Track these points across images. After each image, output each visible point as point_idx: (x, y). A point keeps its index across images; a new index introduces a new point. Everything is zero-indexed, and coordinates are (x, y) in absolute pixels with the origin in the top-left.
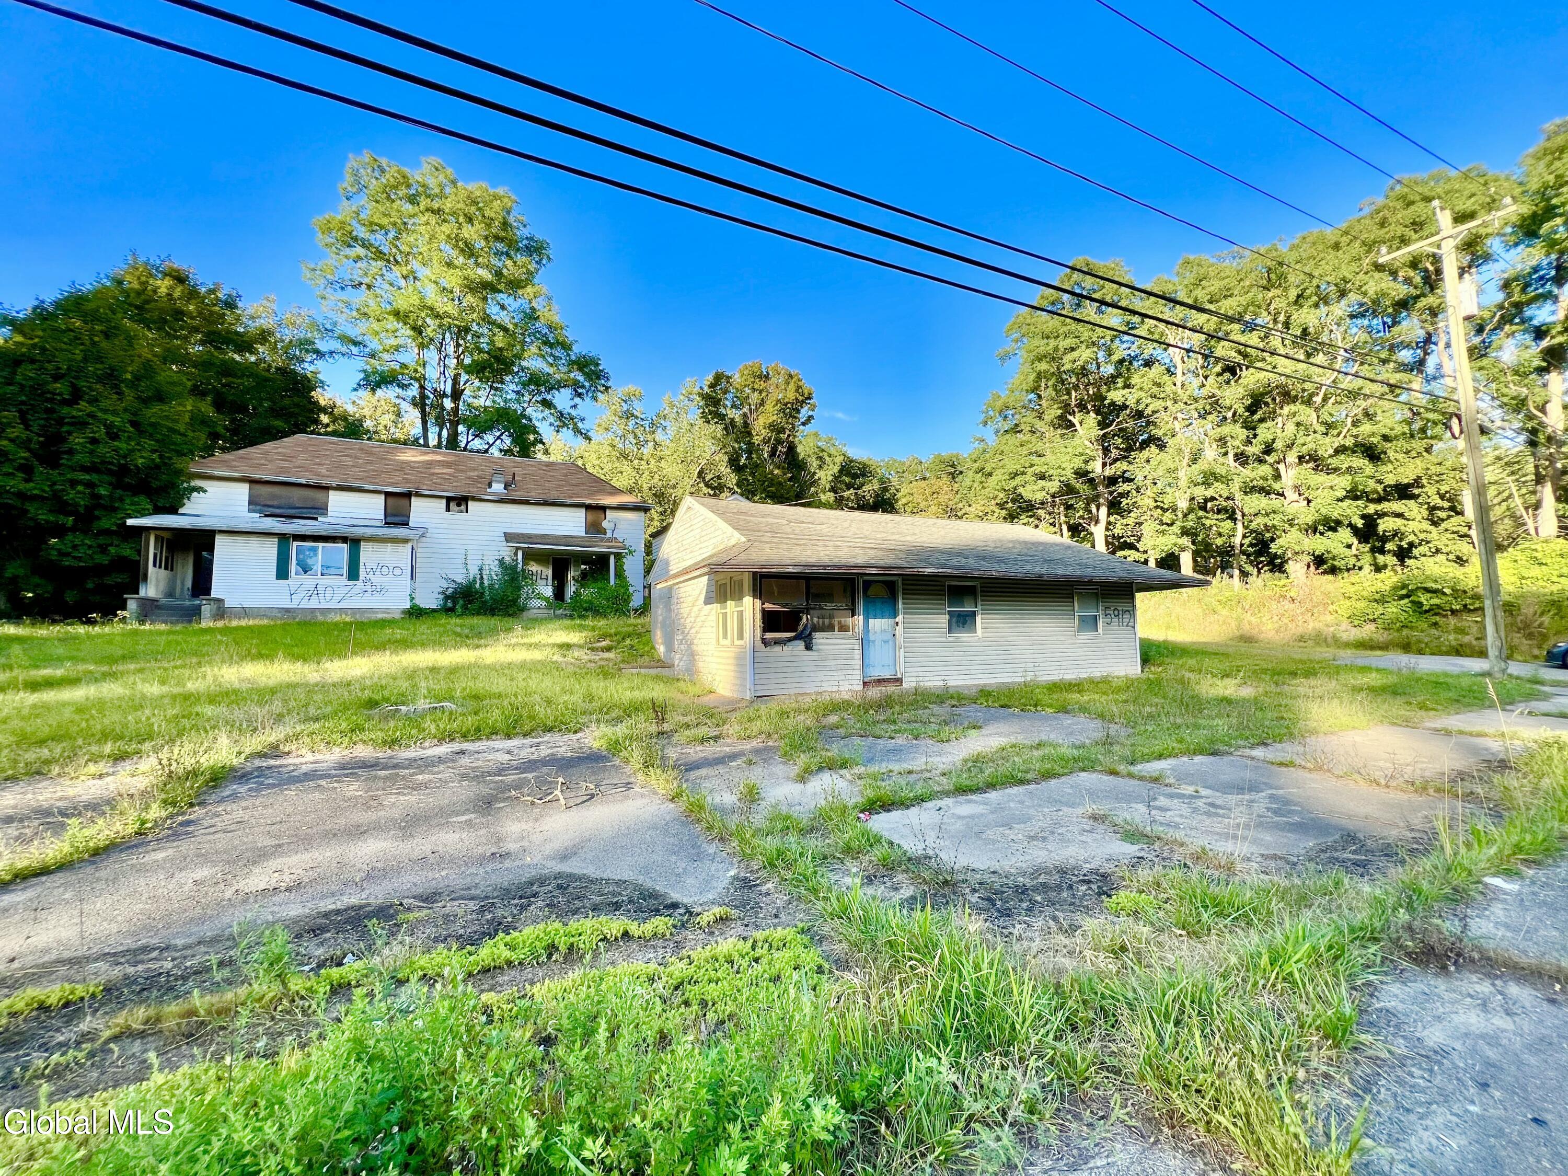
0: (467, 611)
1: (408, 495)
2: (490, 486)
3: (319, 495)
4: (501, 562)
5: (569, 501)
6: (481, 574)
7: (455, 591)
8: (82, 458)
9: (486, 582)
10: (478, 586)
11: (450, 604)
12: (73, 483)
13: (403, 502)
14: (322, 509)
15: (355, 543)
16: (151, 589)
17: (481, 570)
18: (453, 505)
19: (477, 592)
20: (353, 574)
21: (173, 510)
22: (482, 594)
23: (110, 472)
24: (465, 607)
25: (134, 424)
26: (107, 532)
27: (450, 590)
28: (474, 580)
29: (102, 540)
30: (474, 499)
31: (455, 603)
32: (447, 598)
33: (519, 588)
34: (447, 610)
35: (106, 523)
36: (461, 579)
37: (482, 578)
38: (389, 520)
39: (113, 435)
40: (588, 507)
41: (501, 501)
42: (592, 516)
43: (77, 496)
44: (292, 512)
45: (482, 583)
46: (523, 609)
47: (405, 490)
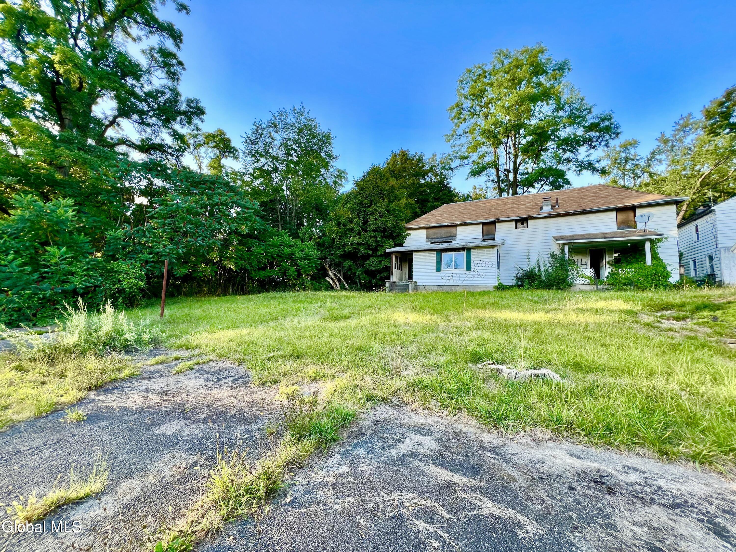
0: (531, 286)
1: (493, 223)
2: (541, 208)
3: (452, 230)
4: (553, 255)
5: (601, 208)
6: (538, 264)
7: (523, 276)
8: (372, 227)
9: (542, 269)
10: (536, 271)
11: (520, 283)
12: (371, 237)
13: (492, 227)
14: (454, 236)
15: (468, 250)
16: (394, 278)
17: (538, 261)
18: (519, 225)
19: (536, 275)
20: (469, 268)
21: (401, 245)
22: (540, 276)
23: (381, 231)
24: (530, 284)
25: (388, 211)
26: (381, 256)
27: (520, 275)
28: (534, 268)
29: (380, 259)
30: (532, 218)
31: (523, 282)
32: (518, 279)
33: (567, 271)
34: (520, 286)
35: (380, 252)
36: (526, 268)
37: (539, 266)
38: (485, 238)
39: (381, 216)
40: (619, 210)
41: (550, 217)
42: (622, 216)
43: (371, 242)
44: (442, 240)
45: (539, 270)
46: (570, 285)
47: (491, 220)
